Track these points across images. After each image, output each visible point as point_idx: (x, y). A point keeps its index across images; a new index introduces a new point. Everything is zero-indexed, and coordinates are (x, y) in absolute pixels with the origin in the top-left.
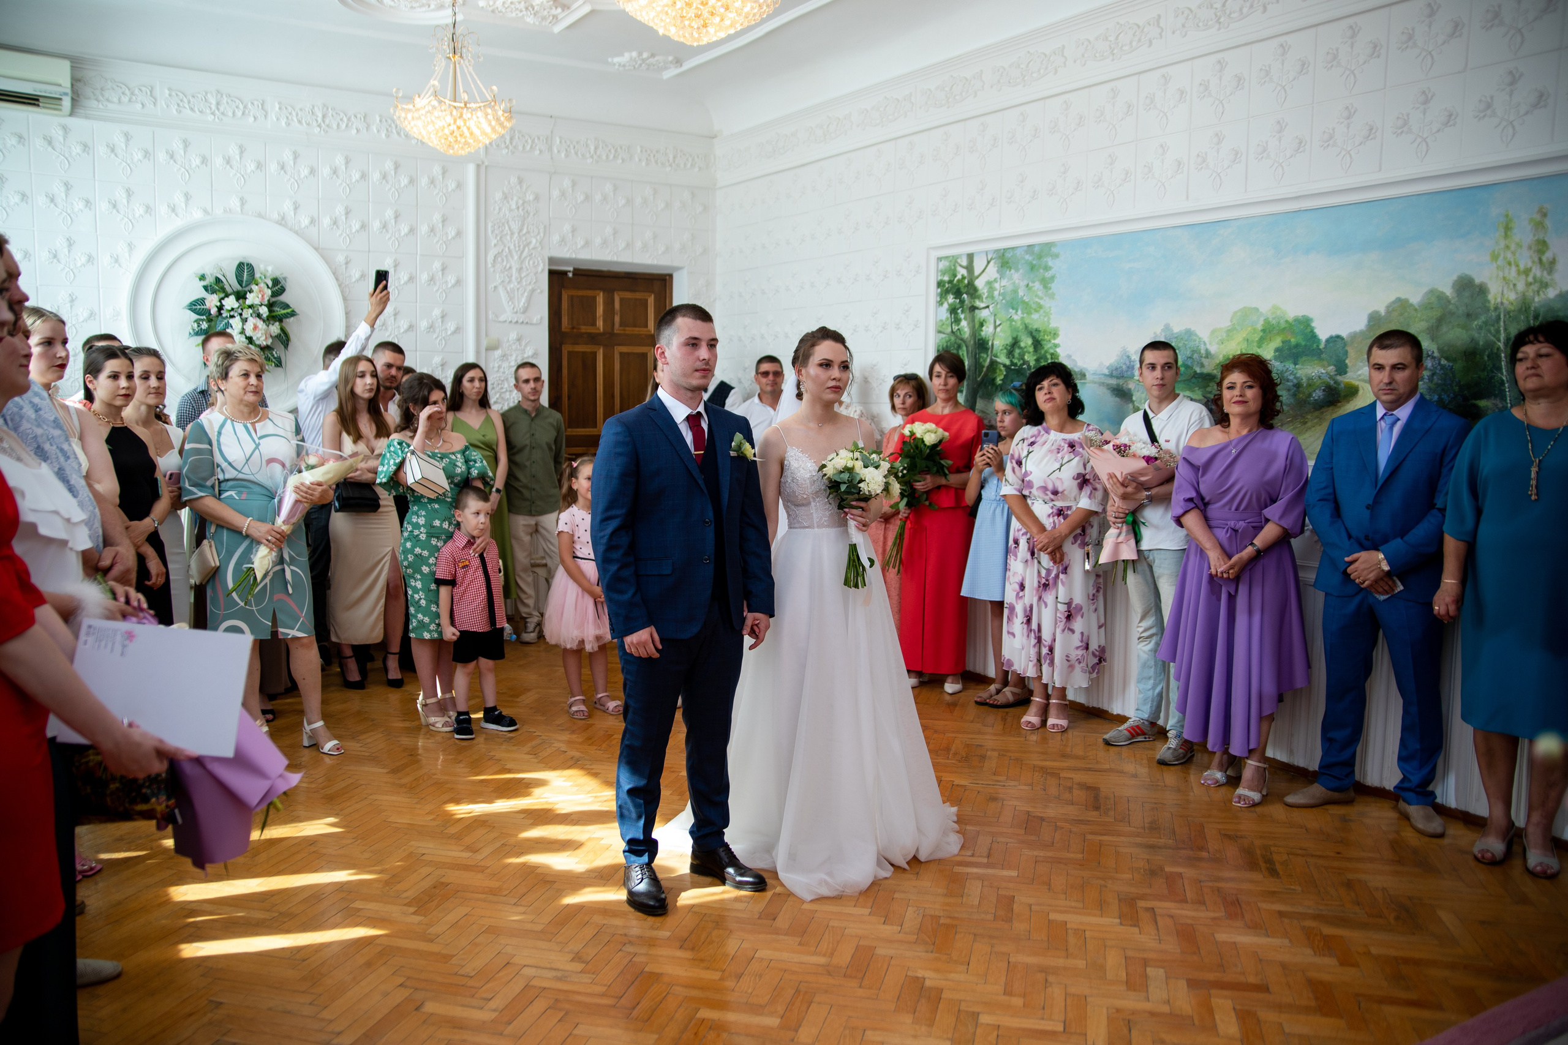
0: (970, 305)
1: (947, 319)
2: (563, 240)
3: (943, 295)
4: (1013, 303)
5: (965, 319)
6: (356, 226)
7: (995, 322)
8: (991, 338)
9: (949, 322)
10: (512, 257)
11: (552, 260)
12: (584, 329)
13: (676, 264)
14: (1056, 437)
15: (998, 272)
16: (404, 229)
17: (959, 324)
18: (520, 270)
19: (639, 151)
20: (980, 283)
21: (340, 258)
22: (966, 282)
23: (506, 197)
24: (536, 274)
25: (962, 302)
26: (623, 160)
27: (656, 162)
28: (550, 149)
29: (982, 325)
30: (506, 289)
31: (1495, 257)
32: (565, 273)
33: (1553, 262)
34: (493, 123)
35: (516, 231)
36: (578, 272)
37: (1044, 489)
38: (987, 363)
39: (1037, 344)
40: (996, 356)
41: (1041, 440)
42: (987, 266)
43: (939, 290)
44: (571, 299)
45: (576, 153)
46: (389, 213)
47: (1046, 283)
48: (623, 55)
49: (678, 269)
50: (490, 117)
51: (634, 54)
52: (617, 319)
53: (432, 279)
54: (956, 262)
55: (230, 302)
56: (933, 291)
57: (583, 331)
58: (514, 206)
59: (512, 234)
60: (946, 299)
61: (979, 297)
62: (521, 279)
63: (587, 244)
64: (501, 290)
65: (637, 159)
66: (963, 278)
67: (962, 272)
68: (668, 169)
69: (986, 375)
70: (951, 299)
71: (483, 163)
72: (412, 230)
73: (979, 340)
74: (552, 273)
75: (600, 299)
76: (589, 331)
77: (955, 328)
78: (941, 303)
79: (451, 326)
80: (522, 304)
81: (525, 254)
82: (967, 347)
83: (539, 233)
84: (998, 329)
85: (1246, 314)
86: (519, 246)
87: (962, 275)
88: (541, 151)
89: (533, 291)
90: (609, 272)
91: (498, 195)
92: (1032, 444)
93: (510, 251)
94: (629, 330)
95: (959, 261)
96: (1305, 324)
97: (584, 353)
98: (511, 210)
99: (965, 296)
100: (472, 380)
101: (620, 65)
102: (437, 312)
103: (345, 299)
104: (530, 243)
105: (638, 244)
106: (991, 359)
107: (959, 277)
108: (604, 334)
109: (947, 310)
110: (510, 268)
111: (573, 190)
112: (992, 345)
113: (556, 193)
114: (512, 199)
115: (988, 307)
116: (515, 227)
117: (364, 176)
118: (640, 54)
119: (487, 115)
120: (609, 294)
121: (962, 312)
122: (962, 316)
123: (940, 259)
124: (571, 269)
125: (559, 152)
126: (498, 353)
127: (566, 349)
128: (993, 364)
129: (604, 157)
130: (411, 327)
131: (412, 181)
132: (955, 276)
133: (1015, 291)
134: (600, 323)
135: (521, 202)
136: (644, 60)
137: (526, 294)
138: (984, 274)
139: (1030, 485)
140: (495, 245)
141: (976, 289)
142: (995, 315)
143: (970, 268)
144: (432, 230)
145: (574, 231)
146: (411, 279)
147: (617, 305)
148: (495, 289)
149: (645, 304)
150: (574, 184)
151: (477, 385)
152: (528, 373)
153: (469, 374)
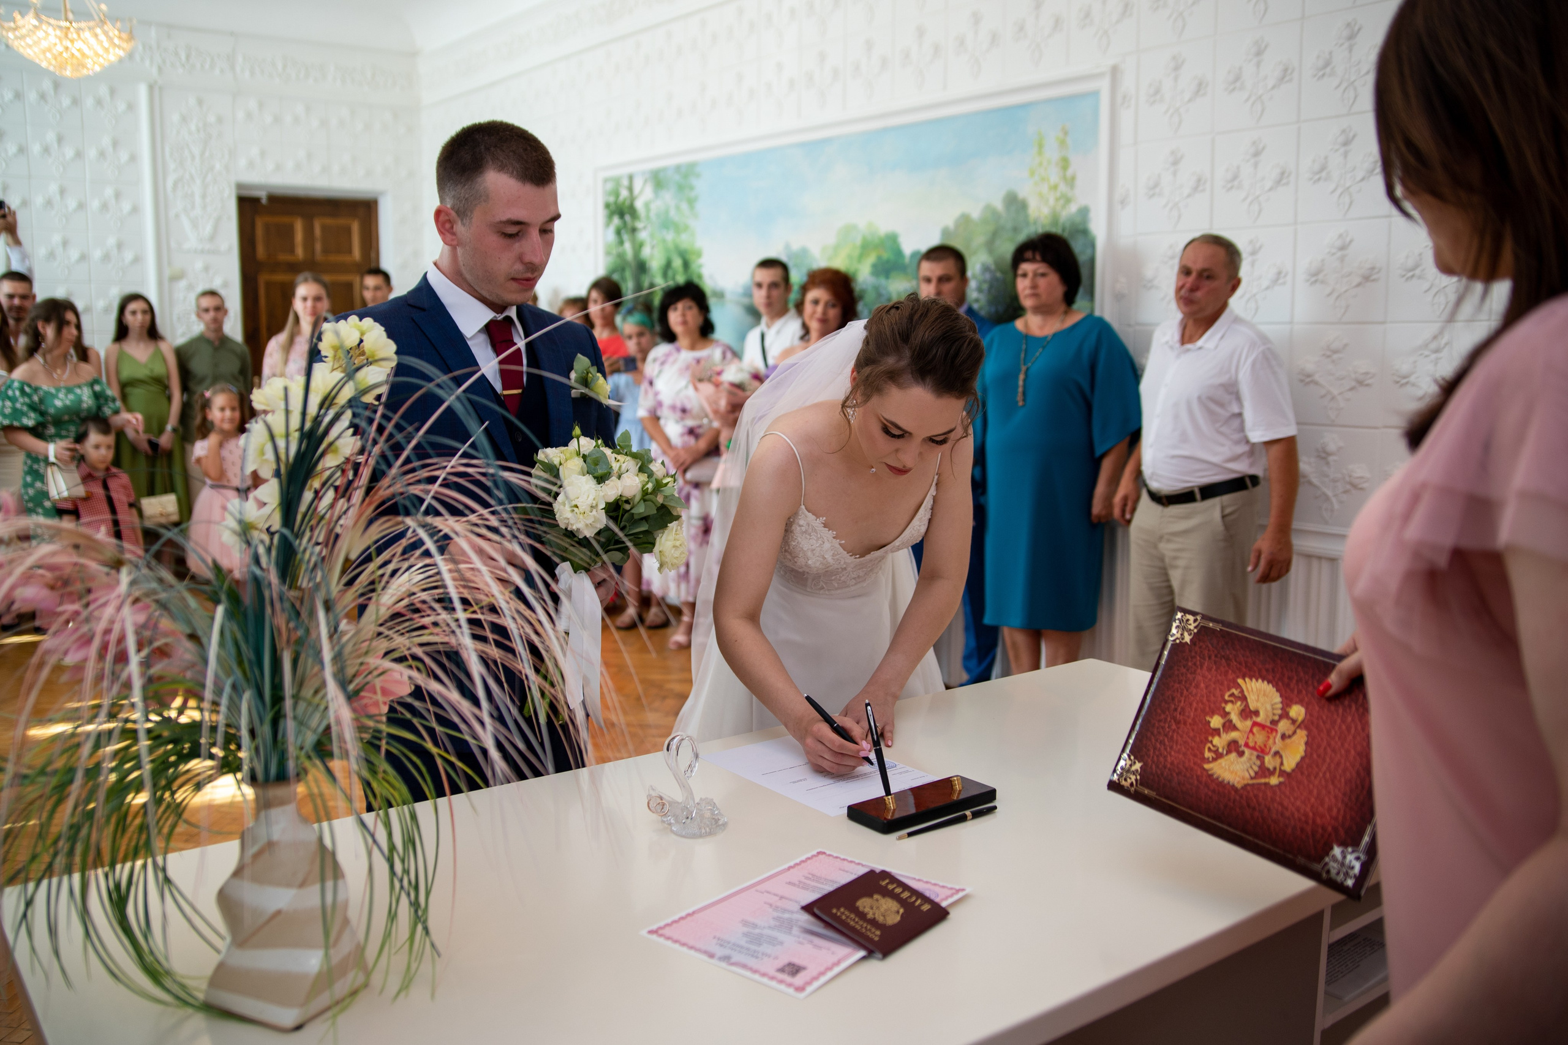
0: (631, 227)
1: (613, 241)
2: (251, 164)
3: (609, 218)
4: (667, 223)
5: (628, 240)
7: (652, 243)
8: (649, 260)
9: (615, 244)
10: (194, 182)
11: (240, 186)
12: (283, 257)
13: (379, 188)
14: (686, 356)
15: (653, 192)
16: (69, 153)
17: (623, 246)
18: (204, 196)
19: (333, 70)
20: (639, 205)
22: (627, 203)
23: (184, 119)
24: (222, 200)
25: (625, 223)
26: (315, 79)
27: (353, 81)
28: (233, 68)
29: (641, 246)
30: (189, 216)
31: (1032, 173)
32: (256, 199)
33: (1073, 178)
34: (106, 44)
35: (197, 154)
36: (271, 198)
37: (673, 408)
38: (646, 285)
39: (686, 265)
40: (653, 278)
41: (671, 359)
42: (644, 187)
43: (606, 212)
44: (267, 228)
45: (262, 73)
46: (51, 136)
47: (691, 202)
49: (382, 194)
50: (102, 37)
52: (318, 247)
53: (105, 207)
54: (619, 182)
56: (601, 213)
57: (281, 259)
58: (193, 129)
60: (612, 221)
61: (638, 219)
62: (205, 205)
63: (278, 168)
64: (183, 218)
65: (331, 79)
66: (625, 200)
67: (624, 193)
68: (366, 88)
70: (616, 221)
71: (156, 82)
72: (78, 155)
73: (639, 262)
74: (241, 199)
75: (298, 226)
76: (288, 258)
77: (620, 249)
78: (607, 225)
79: (128, 256)
80: (208, 231)
81: (209, 178)
82: (629, 270)
83: (223, 157)
84: (655, 250)
85: (848, 230)
86: (201, 171)
87: (624, 197)
88: (222, 70)
89: (220, 217)
90: (306, 197)
91: (175, 118)
92: (663, 363)
93: (191, 175)
94: (334, 258)
95: (621, 181)
96: (892, 241)
97: (282, 282)
98: (190, 133)
99: (627, 218)
100: (134, 312)
102: (111, 241)
104: (213, 167)
105: (336, 168)
106: (650, 281)
107: (622, 198)
108: (304, 262)
109: (613, 232)
110: (193, 194)
111: (260, 112)
112: (650, 266)
113: (241, 115)
114: (191, 121)
115: (645, 228)
116: (196, 151)
117: (18, 96)
119: (96, 35)
120: (308, 220)
121: (625, 233)
122: (625, 238)
123: (606, 181)
124: (264, 195)
125: (242, 71)
126: (183, 284)
127: (263, 279)
128: (652, 286)
129: (294, 77)
130: (83, 257)
131: (75, 102)
132: (618, 197)
133: (667, 212)
134: (300, 252)
135: (201, 124)
137: (212, 221)
138: (642, 194)
139: (660, 404)
140: (174, 170)
141: (635, 210)
142: (652, 236)
143: (630, 189)
144: (102, 154)
145: (263, 154)
146: (81, 206)
147: (318, 231)
148: (177, 216)
149: (348, 231)
150: (261, 105)
151: (139, 317)
152: (206, 302)
153: (131, 306)
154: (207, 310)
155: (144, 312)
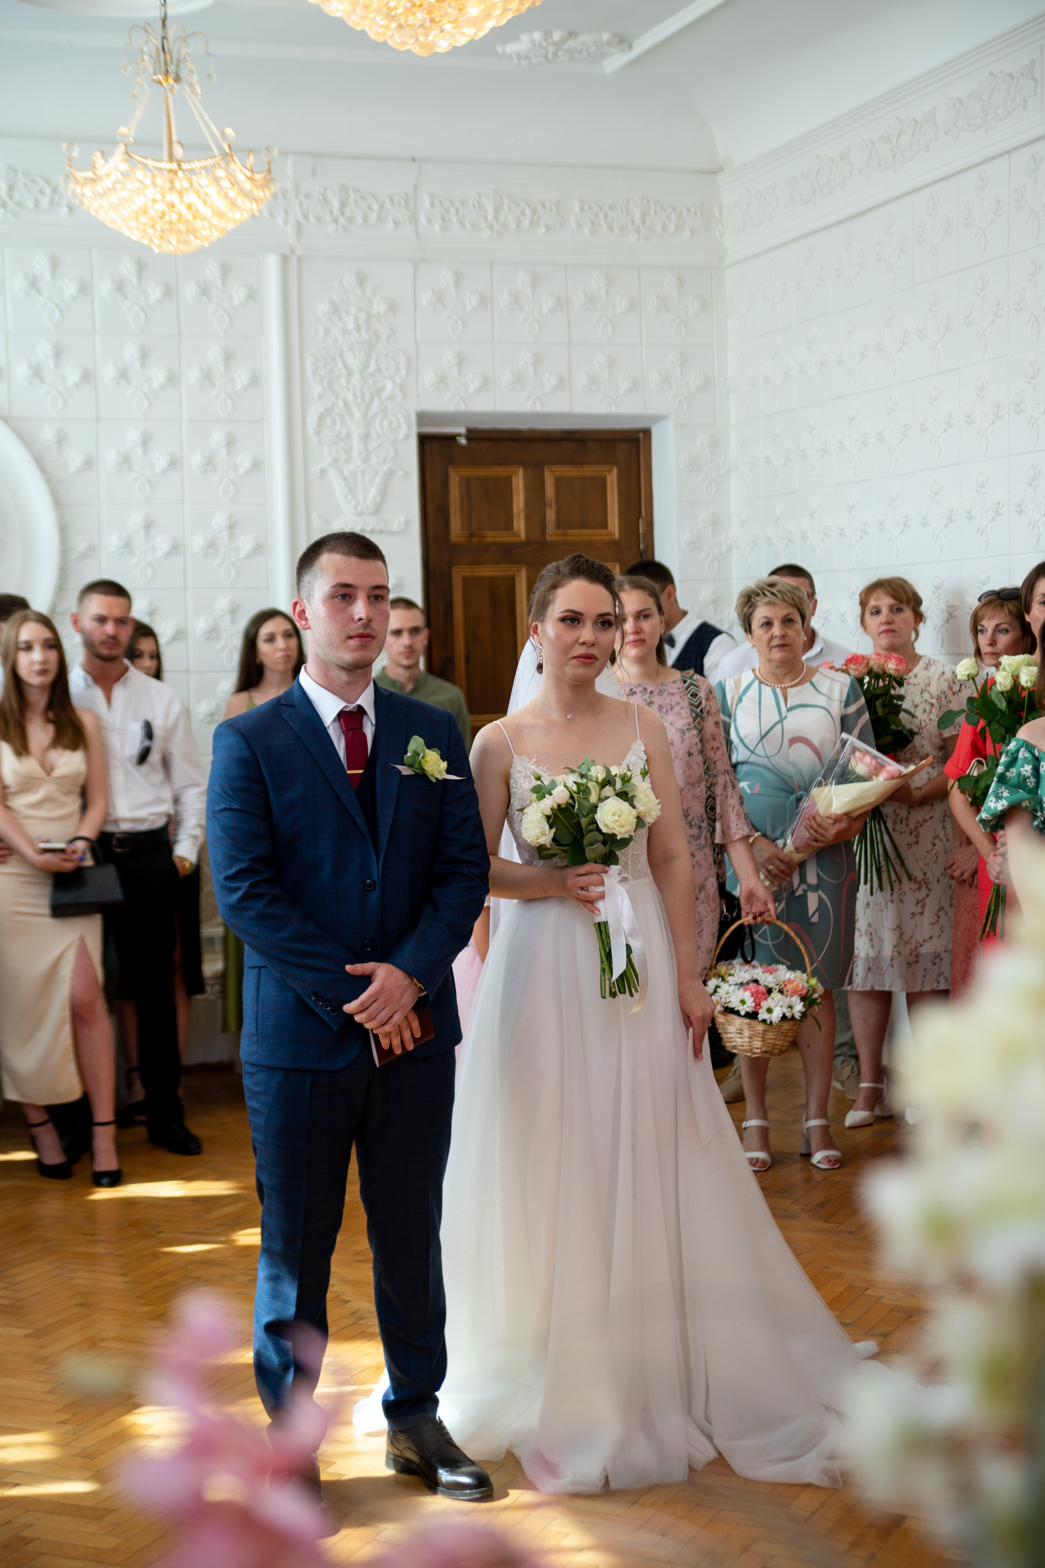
2: (442, 381)
6: (73, 375)
10: (351, 415)
11: (422, 418)
12: (492, 536)
13: (652, 410)
16: (158, 377)
18: (366, 437)
19: (577, 209)
21: (48, 434)
23: (336, 310)
24: (394, 443)
26: (548, 228)
27: (610, 228)
28: (414, 218)
30: (341, 473)
32: (451, 439)
34: (232, 194)
35: (356, 367)
36: (474, 435)
44: (467, 483)
45: (461, 223)
46: (131, 351)
48: (518, 39)
49: (659, 419)
50: (226, 184)
51: (537, 36)
52: (551, 515)
53: (210, 463)
57: (490, 539)
58: (351, 325)
59: (350, 374)
62: (369, 453)
63: (486, 383)
64: (333, 477)
65: (574, 225)
68: (633, 237)
71: (293, 251)
72: (172, 379)
74: (424, 440)
75: (519, 481)
76: (500, 539)
79: (246, 544)
80: (370, 498)
81: (374, 408)
83: (398, 370)
86: (363, 396)
88: (396, 224)
89: (390, 474)
90: (532, 431)
91: (323, 308)
93: (346, 403)
97: (492, 580)
98: (345, 332)
100: (271, 639)
101: (519, 56)
102: (220, 520)
103: (58, 504)
104: (382, 389)
105: (581, 379)
108: (528, 543)
110: (349, 435)
111: (457, 289)
113: (426, 297)
114: (347, 312)
116: (354, 362)
117: (84, 288)
118: (547, 34)
119: (217, 180)
120: (535, 470)
124: (462, 430)
125: (429, 221)
127: (459, 574)
129: (513, 226)
130: (176, 548)
131: (169, 292)
134: (520, 525)
135: (363, 317)
136: (558, 45)
137: (378, 480)
140: (320, 397)
144: (207, 376)
145: (461, 362)
146: (174, 463)
147: (550, 490)
148: (323, 472)
149: (601, 485)
150: (459, 278)
151: (281, 645)
153: (267, 629)
155: (287, 638)
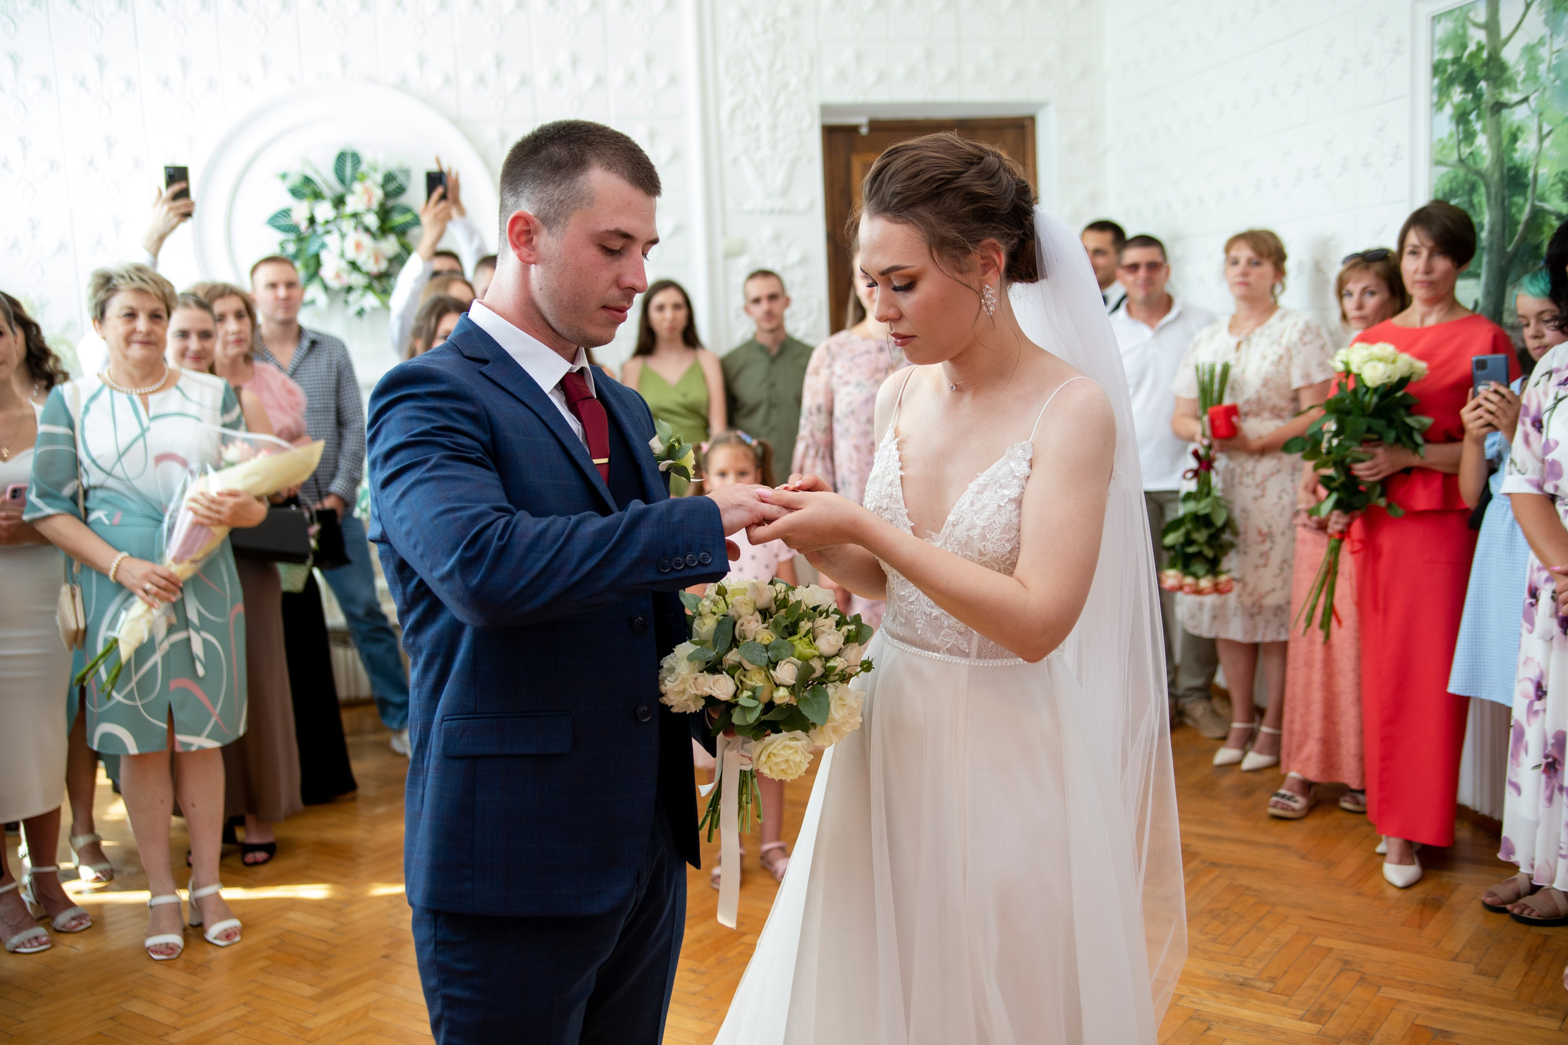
0: (1492, 101)
1: (1451, 135)
2: (842, 76)
3: (1443, 90)
5: (1484, 130)
6: (512, 81)
7: (1540, 128)
8: (1532, 164)
9: (1454, 140)
10: (760, 108)
11: (825, 109)
13: (1037, 98)
15: (1547, 22)
16: (587, 80)
17: (1471, 143)
18: (774, 128)
20: (1510, 54)
22: (1485, 55)
23: (745, 15)
24: (799, 132)
25: (1478, 97)
29: (1514, 138)
30: (752, 160)
32: (853, 129)
35: (763, 65)
36: (876, 126)
38: (1524, 216)
40: (1542, 199)
42: (1524, 15)
43: (1436, 81)
46: (563, 58)
49: (1042, 105)
54: (1467, 18)
55: (324, 211)
56: (1425, 83)
58: (758, 28)
59: (758, 72)
60: (1449, 97)
61: (1509, 83)
62: (776, 142)
63: (882, 77)
64: (745, 164)
66: (1480, 48)
67: (1477, 37)
69: (1523, 239)
70: (1457, 94)
72: (599, 81)
73: (1510, 169)
74: (828, 131)
77: (1466, 151)
78: (1439, 107)
80: (779, 181)
81: (781, 101)
82: (1487, 186)
83: (801, 67)
84: (1547, 143)
86: (770, 91)
87: (1478, 43)
89: (796, 160)
91: (733, 14)
92: (1565, 382)
93: (755, 98)
95: (1472, 15)
98: (754, 35)
99: (1483, 85)
100: (661, 308)
104: (787, 84)
105: (969, 71)
106: (1533, 206)
107: (1472, 47)
109: (1451, 117)
110: (758, 127)
112: (1535, 177)
114: (755, 17)
115: (1525, 100)
116: (762, 61)
121: (1478, 117)
122: (1477, 126)
123: (1436, 19)
124: (864, 121)
128: (1537, 214)
132: (1464, 47)
135: (769, 20)
137: (785, 166)
138: (1520, 32)
140: (731, 93)
141: (1502, 67)
142: (1541, 114)
143: (1492, 26)
144: (631, 78)
145: (859, 57)
148: (735, 160)
151: (668, 313)
152: (759, 288)
153: (659, 298)
154: (757, 301)
155: (676, 307)
